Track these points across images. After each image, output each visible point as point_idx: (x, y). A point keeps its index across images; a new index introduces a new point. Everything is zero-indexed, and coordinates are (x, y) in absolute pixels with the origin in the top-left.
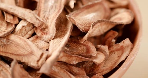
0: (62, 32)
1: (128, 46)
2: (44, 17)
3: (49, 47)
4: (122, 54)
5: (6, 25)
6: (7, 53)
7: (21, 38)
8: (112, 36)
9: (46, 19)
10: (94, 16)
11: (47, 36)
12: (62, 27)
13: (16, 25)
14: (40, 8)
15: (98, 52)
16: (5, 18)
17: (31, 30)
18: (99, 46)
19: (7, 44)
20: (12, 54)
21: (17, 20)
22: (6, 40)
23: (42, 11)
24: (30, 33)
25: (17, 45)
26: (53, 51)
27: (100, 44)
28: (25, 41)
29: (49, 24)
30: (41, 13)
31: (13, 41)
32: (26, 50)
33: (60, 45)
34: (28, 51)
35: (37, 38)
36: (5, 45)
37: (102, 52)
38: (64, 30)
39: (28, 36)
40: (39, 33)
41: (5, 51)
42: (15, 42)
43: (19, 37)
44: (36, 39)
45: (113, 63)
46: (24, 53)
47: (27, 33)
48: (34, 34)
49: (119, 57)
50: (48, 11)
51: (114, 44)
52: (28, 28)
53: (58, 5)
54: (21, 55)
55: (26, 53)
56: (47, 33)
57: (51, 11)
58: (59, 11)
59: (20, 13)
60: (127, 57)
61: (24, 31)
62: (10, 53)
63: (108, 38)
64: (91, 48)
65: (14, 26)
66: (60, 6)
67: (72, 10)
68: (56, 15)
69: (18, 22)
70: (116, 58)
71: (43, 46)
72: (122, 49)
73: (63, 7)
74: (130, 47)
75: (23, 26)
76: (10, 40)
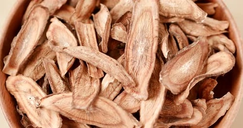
0: (154, 90)
1: (228, 100)
2: (133, 69)
3: (139, 107)
4: (222, 107)
5: (89, 79)
6: (94, 122)
7: (109, 104)
8: (210, 85)
9: (136, 74)
10: (191, 66)
11: (137, 95)
12: (154, 83)
13: (101, 79)
14: (127, 56)
15: (195, 109)
16: (89, 73)
17: (118, 86)
18: (196, 101)
19: (94, 113)
20: (100, 123)
21: (103, 73)
22: (93, 107)
23: (130, 60)
24: (118, 89)
25: (105, 114)
26: (145, 121)
27: (197, 99)
28: (114, 108)
29: (140, 83)
30: (130, 63)
31: (100, 109)
32: (115, 119)
33: (153, 114)
34: (118, 121)
35: (126, 94)
36: (91, 113)
37: (200, 111)
38: (156, 88)
39: (115, 93)
40: (128, 90)
41: (92, 120)
42: (102, 110)
43: (106, 102)
44: (125, 96)
45: (211, 117)
46: (114, 122)
47: (114, 90)
48: (122, 90)
49: (218, 110)
50: (138, 61)
51: (213, 97)
52: (115, 85)
53: (149, 55)
54: (110, 125)
55: (115, 123)
56: (137, 92)
57: (141, 63)
58: (150, 65)
59: (105, 66)
60: (227, 111)
61: (111, 88)
62: (98, 123)
63: (206, 87)
64: (187, 106)
65: (99, 81)
66: (151, 57)
67: (165, 61)
68: (148, 72)
69: (103, 75)
70: (215, 112)
71: (133, 107)
72: (222, 103)
73: (154, 57)
74: (231, 100)
75: (111, 83)
76: (98, 108)
